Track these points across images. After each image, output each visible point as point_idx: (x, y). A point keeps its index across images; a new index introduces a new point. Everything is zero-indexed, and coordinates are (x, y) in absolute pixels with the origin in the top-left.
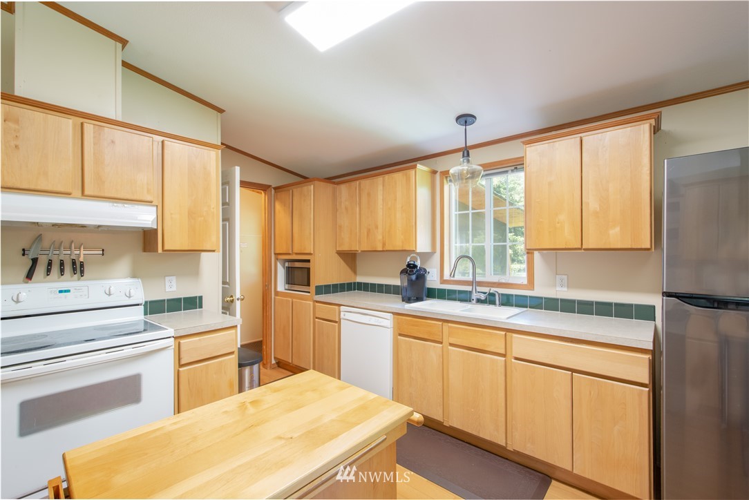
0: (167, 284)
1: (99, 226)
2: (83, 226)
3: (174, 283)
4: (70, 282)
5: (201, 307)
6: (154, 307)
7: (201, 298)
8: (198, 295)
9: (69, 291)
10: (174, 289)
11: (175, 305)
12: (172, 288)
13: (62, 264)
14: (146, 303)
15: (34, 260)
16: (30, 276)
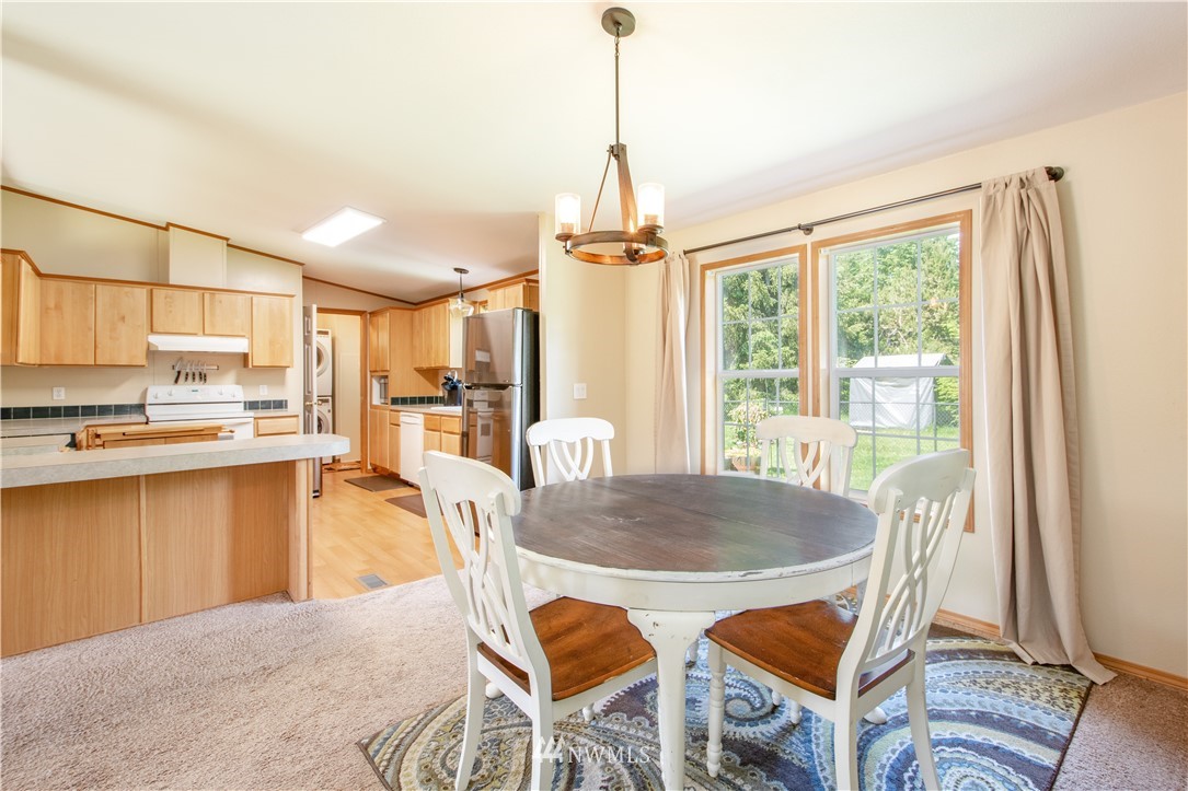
0: (261, 391)
3: (266, 390)
4: (198, 385)
5: (286, 407)
6: (252, 405)
7: (286, 402)
8: (284, 398)
9: (196, 391)
10: (266, 393)
11: (267, 405)
12: (264, 393)
13: (194, 375)
14: (245, 402)
15: (179, 373)
16: (176, 381)
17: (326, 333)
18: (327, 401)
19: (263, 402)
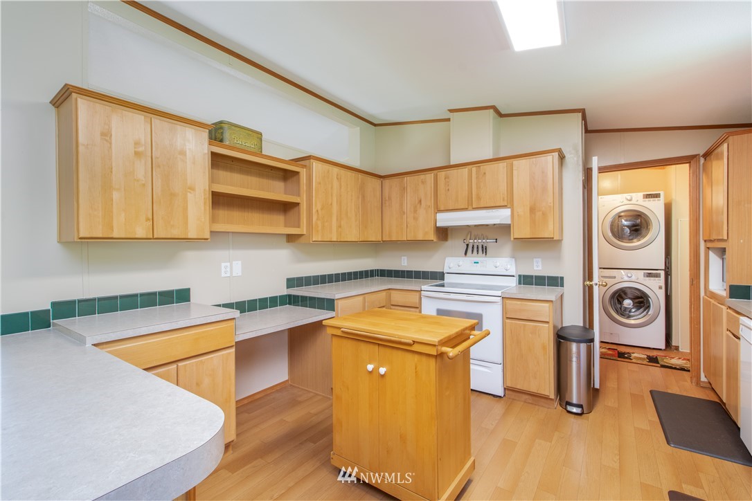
0: (535, 264)
1: (494, 224)
2: (487, 225)
3: (540, 264)
4: (480, 258)
5: (562, 285)
6: (525, 280)
7: (562, 278)
8: (560, 275)
9: (478, 263)
10: (540, 268)
11: (540, 281)
12: (538, 267)
13: (478, 248)
14: (520, 276)
15: (467, 245)
16: (466, 254)
17: (657, 196)
18: (657, 276)
19: (537, 277)
